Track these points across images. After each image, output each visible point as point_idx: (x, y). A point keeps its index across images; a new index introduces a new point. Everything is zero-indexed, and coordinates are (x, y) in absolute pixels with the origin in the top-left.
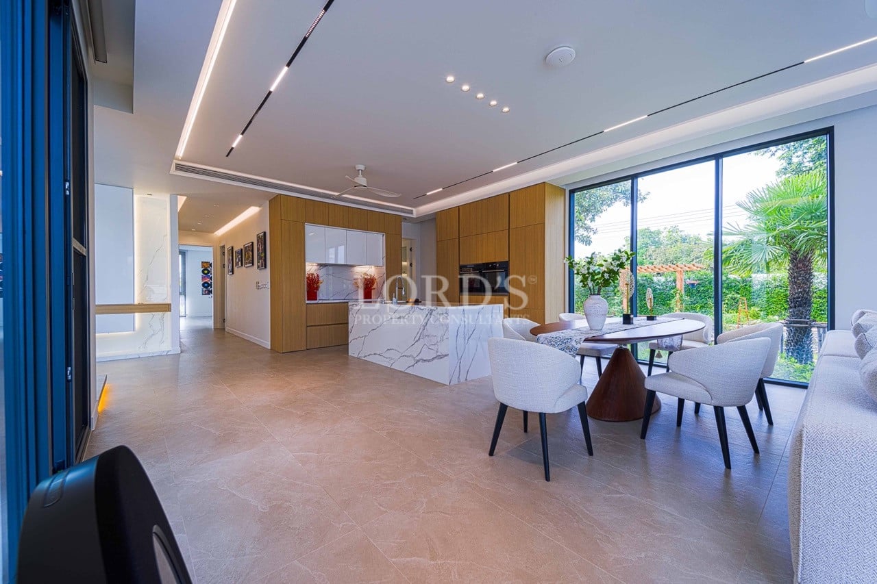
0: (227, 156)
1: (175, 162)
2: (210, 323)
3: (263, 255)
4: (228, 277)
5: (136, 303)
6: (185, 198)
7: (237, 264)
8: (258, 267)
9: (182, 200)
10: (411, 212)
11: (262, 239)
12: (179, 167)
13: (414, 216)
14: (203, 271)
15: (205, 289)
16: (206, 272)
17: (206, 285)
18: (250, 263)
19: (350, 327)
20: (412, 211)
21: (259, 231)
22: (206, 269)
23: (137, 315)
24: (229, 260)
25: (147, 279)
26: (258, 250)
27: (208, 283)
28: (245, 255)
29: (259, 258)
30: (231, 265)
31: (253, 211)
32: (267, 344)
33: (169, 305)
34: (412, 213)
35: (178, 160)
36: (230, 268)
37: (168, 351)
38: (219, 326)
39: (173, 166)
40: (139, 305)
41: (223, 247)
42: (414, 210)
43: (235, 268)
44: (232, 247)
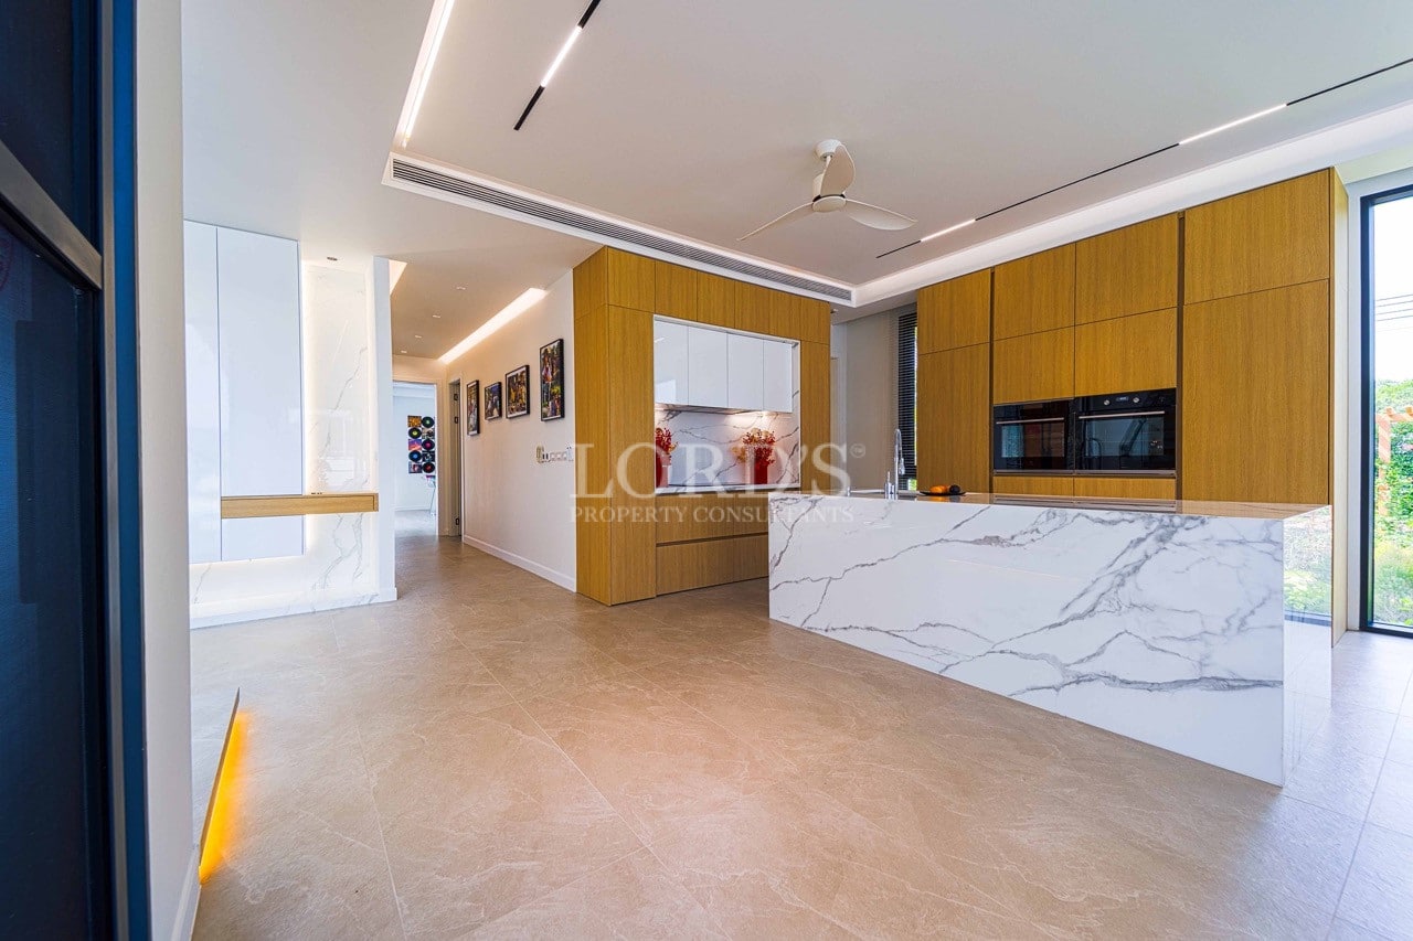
0: (517, 128)
1: (394, 156)
2: (430, 525)
3: (557, 389)
4: (467, 439)
5: (307, 492)
6: (404, 265)
7: (489, 413)
8: (544, 415)
9: (397, 269)
10: (846, 295)
11: (554, 358)
12: (402, 171)
13: (854, 303)
14: (410, 433)
15: (413, 463)
16: (415, 433)
17: (415, 456)
18: (523, 409)
19: (773, 551)
20: (849, 292)
21: (548, 339)
22: (415, 429)
23: (310, 519)
24: (469, 408)
25: (329, 442)
26: (544, 379)
27: (418, 453)
28: (510, 393)
29: (547, 396)
30: (473, 417)
31: (532, 297)
32: (570, 582)
33: (374, 497)
34: (849, 299)
35: (400, 150)
36: (473, 422)
37: (373, 597)
38: (447, 530)
39: (389, 169)
40: (314, 496)
41: (457, 384)
42: (855, 291)
43: (484, 422)
44: (478, 382)
